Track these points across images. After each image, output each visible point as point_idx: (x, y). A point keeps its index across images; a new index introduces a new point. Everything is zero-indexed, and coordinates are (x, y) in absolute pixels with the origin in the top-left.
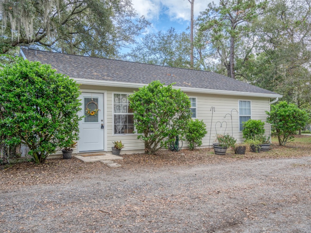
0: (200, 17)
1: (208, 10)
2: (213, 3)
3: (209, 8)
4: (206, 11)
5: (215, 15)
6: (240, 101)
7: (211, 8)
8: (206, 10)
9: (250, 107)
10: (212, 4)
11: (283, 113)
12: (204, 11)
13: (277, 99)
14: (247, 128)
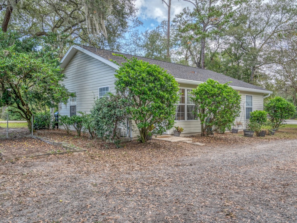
0: (175, 19)
1: (182, 14)
2: (188, 8)
3: (183, 12)
4: (181, 15)
5: (189, 19)
6: (246, 96)
7: (185, 13)
8: (181, 13)
9: (252, 100)
10: (186, 9)
11: (281, 106)
12: (179, 14)
13: (270, 95)
14: (254, 117)
